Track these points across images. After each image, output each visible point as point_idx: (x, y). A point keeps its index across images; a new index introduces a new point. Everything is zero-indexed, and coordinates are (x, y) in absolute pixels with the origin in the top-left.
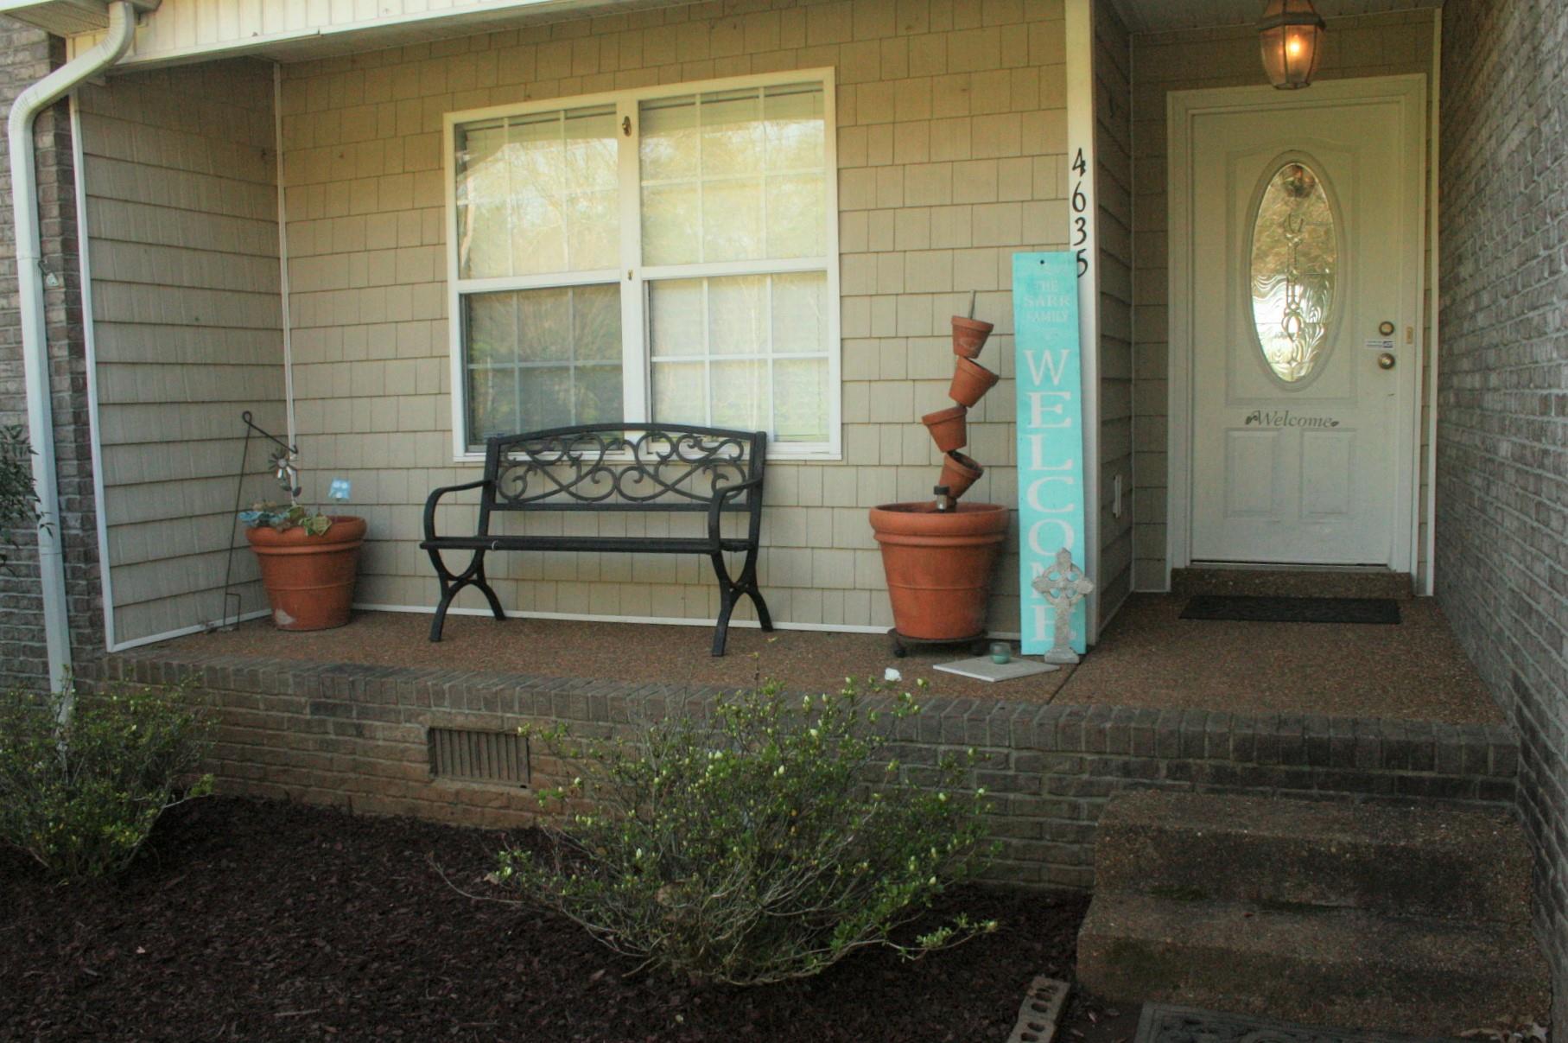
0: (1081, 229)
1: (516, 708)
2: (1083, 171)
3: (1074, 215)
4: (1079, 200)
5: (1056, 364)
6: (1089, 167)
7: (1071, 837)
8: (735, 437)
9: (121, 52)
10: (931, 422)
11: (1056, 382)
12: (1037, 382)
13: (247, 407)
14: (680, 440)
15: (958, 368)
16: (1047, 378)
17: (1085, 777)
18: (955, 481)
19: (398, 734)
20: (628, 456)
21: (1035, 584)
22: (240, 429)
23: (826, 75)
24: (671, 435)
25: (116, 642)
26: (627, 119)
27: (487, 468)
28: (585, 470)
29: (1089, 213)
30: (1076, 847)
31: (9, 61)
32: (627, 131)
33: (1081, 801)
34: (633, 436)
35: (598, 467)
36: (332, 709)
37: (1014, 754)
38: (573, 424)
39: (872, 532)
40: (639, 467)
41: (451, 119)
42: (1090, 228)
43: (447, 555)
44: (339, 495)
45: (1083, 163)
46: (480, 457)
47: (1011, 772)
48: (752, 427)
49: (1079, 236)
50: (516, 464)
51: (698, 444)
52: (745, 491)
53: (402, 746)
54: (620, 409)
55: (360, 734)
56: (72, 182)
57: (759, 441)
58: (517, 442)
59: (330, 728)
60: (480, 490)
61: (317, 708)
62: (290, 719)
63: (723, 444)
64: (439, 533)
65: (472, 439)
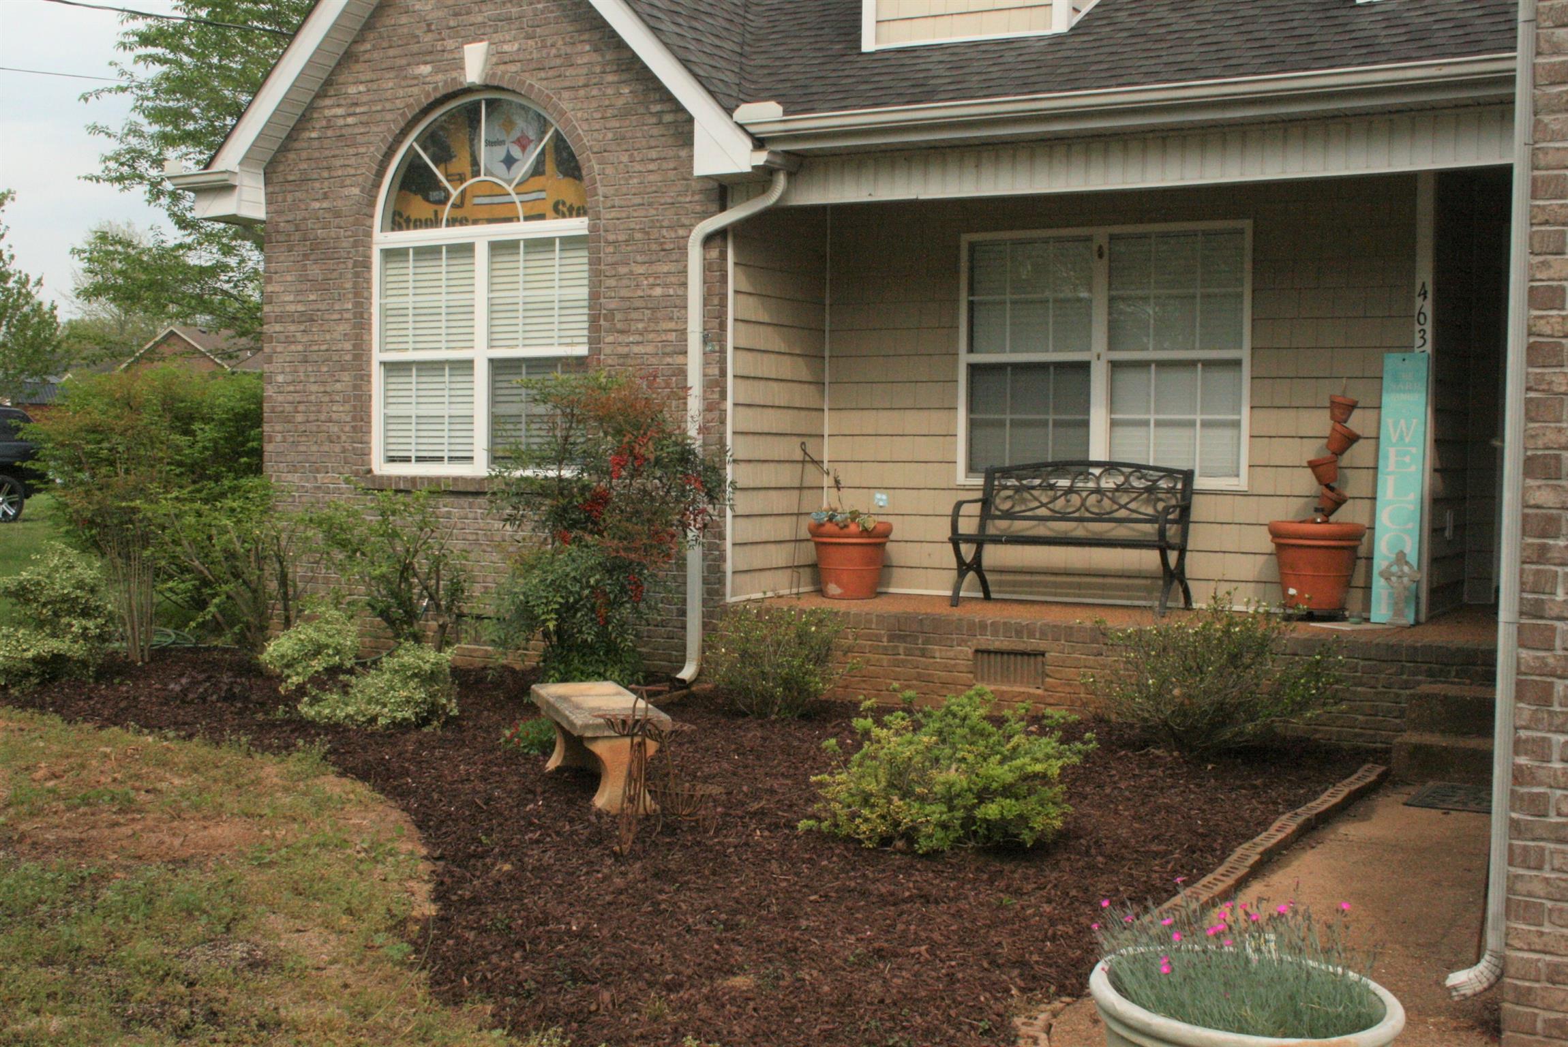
0: (1422, 337)
1: (1038, 635)
2: (1425, 298)
3: (1418, 327)
4: (1422, 318)
5: (1408, 429)
6: (1430, 295)
7: (1395, 714)
8: (1170, 473)
9: (781, 199)
10: (1313, 465)
11: (1407, 440)
12: (1394, 441)
13: (804, 439)
14: (1131, 474)
15: (1334, 429)
16: (1401, 438)
17: (1405, 677)
18: (1328, 505)
19: (951, 654)
20: (1091, 485)
21: (1381, 574)
22: (799, 455)
23: (1247, 224)
24: (1124, 469)
25: (733, 595)
26: (1100, 247)
27: (984, 490)
28: (1059, 493)
29: (1429, 327)
30: (1398, 721)
31: (688, 199)
32: (1101, 256)
33: (1402, 692)
34: (1097, 471)
35: (1070, 490)
36: (902, 638)
37: (1362, 663)
38: (1050, 460)
39: (1270, 537)
40: (1098, 491)
41: (966, 239)
42: (1429, 336)
43: (964, 547)
44: (881, 504)
45: (1425, 293)
46: (979, 481)
47: (1359, 674)
48: (1184, 466)
49: (1420, 342)
50: (1006, 488)
51: (1143, 477)
52: (1178, 510)
53: (953, 662)
54: (1087, 451)
55: (923, 656)
56: (726, 282)
57: (1188, 476)
58: (1007, 472)
59: (901, 651)
60: (979, 504)
61: (891, 638)
62: (871, 646)
63: (1161, 478)
64: (961, 531)
65: (971, 469)
